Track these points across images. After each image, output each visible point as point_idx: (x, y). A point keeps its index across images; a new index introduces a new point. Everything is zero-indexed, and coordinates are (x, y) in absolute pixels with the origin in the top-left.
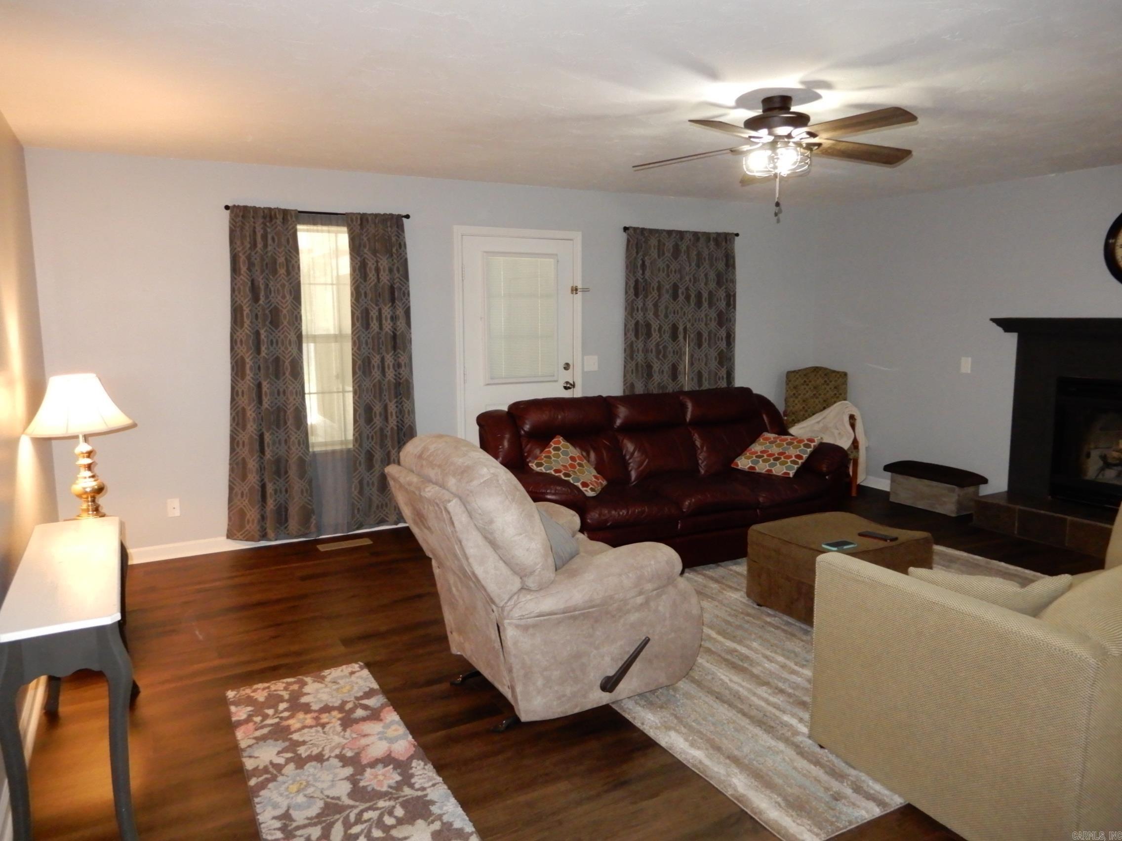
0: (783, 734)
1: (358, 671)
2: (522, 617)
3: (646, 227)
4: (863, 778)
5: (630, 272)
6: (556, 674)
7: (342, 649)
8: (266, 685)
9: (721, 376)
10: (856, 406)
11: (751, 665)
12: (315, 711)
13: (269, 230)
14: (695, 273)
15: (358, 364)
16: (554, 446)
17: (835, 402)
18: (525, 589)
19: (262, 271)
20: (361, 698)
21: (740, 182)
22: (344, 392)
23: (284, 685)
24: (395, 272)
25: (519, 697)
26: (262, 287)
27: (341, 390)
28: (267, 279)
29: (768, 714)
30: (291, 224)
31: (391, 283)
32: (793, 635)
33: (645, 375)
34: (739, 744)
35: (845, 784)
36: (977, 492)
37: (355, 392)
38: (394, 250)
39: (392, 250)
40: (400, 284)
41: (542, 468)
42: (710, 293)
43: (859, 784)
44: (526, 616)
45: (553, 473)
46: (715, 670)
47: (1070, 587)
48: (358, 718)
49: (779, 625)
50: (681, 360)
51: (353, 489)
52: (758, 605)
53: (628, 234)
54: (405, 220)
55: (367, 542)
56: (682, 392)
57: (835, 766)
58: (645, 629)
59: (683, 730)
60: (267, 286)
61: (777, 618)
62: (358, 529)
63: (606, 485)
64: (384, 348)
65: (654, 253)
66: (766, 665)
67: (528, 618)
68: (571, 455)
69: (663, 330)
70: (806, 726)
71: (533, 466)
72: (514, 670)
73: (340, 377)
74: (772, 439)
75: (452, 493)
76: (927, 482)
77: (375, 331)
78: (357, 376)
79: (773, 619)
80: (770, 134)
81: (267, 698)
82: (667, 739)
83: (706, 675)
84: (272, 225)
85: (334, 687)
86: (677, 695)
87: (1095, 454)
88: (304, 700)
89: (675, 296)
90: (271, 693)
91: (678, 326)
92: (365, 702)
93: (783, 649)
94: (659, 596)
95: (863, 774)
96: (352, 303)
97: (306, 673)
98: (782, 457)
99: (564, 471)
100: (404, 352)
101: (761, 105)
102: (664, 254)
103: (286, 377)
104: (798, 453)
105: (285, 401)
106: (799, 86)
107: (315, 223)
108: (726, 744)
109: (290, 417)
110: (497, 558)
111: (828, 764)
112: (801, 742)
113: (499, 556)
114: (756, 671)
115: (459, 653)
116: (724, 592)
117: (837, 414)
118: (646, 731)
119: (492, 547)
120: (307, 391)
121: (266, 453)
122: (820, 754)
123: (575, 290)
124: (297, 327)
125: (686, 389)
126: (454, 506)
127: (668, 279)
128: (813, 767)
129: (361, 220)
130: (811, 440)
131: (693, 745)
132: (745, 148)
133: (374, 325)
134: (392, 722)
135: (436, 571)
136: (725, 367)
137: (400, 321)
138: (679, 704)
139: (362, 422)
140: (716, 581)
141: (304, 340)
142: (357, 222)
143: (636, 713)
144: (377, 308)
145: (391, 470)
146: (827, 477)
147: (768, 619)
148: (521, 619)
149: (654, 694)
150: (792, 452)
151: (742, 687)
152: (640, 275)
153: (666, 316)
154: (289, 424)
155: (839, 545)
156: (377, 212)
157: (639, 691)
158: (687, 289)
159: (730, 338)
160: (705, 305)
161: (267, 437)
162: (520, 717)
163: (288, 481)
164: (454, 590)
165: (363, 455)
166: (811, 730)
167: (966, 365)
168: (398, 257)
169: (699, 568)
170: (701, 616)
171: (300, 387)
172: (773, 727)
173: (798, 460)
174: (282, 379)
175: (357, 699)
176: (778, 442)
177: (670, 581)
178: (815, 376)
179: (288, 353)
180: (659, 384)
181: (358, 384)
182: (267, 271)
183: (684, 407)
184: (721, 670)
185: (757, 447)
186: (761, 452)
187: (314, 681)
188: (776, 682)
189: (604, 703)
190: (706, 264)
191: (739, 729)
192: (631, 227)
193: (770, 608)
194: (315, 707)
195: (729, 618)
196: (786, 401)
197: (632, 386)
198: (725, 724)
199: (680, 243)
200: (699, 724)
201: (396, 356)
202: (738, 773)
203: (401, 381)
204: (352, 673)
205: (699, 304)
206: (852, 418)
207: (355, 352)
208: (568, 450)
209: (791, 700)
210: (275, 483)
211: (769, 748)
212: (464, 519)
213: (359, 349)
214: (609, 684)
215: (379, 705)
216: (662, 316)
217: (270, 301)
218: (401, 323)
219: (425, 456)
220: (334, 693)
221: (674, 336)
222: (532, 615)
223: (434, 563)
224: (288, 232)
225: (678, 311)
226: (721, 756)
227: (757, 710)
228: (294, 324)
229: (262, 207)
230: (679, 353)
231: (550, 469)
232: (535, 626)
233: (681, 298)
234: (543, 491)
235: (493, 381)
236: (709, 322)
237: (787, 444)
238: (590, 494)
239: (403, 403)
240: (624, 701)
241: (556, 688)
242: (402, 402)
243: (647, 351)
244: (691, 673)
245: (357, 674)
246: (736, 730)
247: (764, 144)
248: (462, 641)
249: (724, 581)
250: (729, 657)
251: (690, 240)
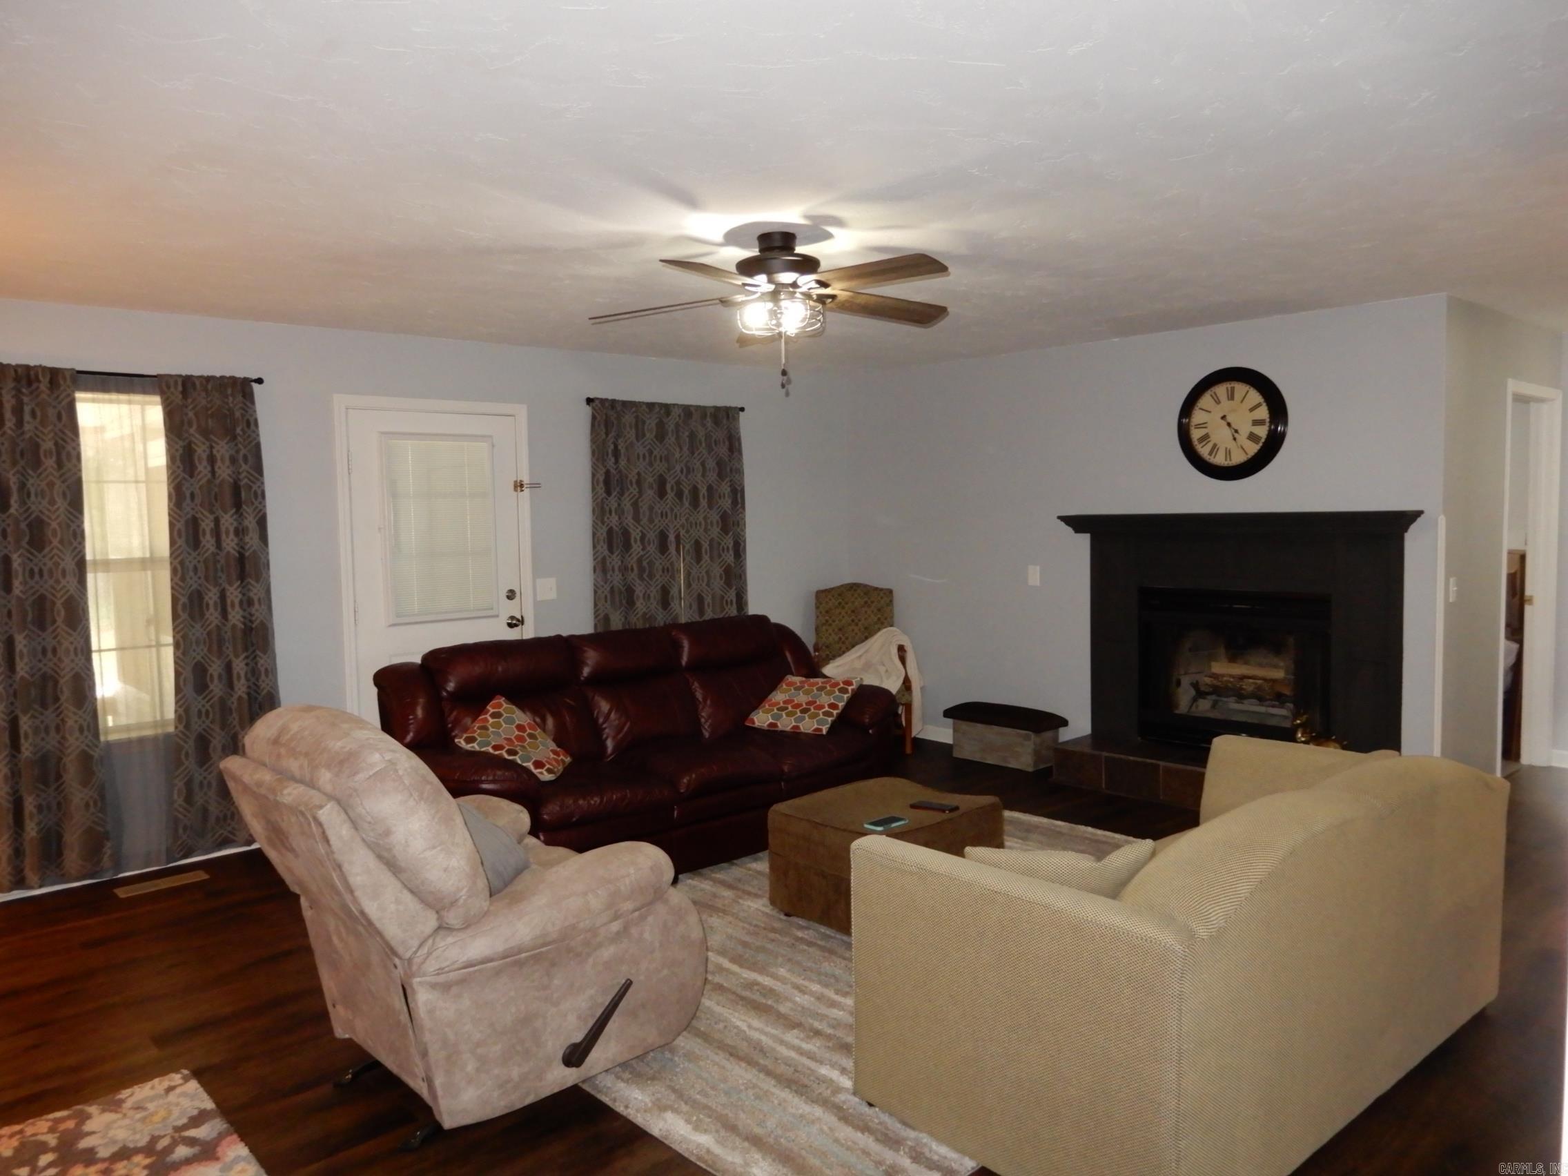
0: (820, 1094)
1: (181, 1085)
2: (440, 971)
3: (617, 399)
4: (925, 1140)
5: (597, 460)
6: (496, 1049)
7: (154, 1052)
8: (17, 1128)
9: (729, 600)
10: (905, 632)
11: (777, 1001)
12: (104, 1160)
13: (26, 399)
14: (688, 461)
15: (181, 603)
16: (492, 711)
17: (879, 629)
18: (445, 928)
19: (14, 463)
20: (185, 1127)
21: (738, 341)
22: (159, 645)
23: (49, 1124)
24: (241, 461)
25: (440, 1093)
26: (14, 488)
27: (154, 643)
28: (23, 475)
29: (799, 1068)
30: (65, 390)
31: (234, 480)
32: (831, 952)
33: (624, 602)
34: (761, 1117)
35: (902, 1153)
36: (1056, 738)
37: (177, 645)
38: (238, 430)
39: (235, 430)
40: (249, 480)
41: (475, 744)
42: (710, 488)
43: (919, 1150)
44: (446, 969)
45: (491, 751)
46: (728, 1015)
47: (1153, 854)
48: (178, 1161)
49: (814, 941)
50: (674, 580)
51: (176, 797)
52: (787, 915)
53: (593, 408)
54: (255, 386)
55: (202, 876)
56: (676, 626)
57: (887, 1128)
58: (624, 968)
59: (685, 1108)
60: (22, 486)
61: (811, 931)
62: (186, 856)
63: (571, 763)
64: (224, 577)
65: (631, 434)
66: (798, 999)
67: (448, 972)
68: (517, 722)
69: (647, 539)
70: (850, 1078)
71: (461, 742)
72: (431, 1052)
73: (153, 621)
74: (798, 684)
75: (325, 794)
76: (996, 729)
77: (210, 552)
78: (179, 620)
79: (806, 932)
80: (770, 281)
81: (17, 1151)
82: (661, 1125)
83: (716, 1023)
84: (31, 393)
85: (139, 1116)
86: (676, 1059)
87: (1186, 681)
88: (84, 1144)
89: (662, 493)
90: (25, 1140)
91: (667, 533)
92: (192, 1133)
93: (819, 974)
94: (643, 918)
95: (924, 1135)
96: (170, 509)
97: (87, 1100)
98: (812, 708)
99: (507, 747)
100: (257, 581)
101: (757, 243)
102: (644, 435)
103: (58, 627)
104: (832, 701)
105: (55, 664)
106: (802, 221)
107: (105, 389)
108: (745, 1121)
109: (65, 689)
110: (399, 885)
111: (879, 1127)
112: (844, 1102)
113: (403, 883)
114: (784, 1008)
115: (347, 1036)
116: (741, 901)
117: (881, 645)
118: (631, 1118)
119: (390, 870)
120: (94, 646)
121: (23, 749)
122: (869, 1116)
123: (519, 486)
124: (76, 548)
125: (683, 620)
126: (329, 814)
127: (651, 470)
128: (859, 1134)
129: (184, 385)
130: (848, 683)
131: (697, 1128)
132: (740, 298)
133: (208, 541)
134: (237, 1160)
135: (307, 913)
136: (734, 588)
137: (251, 534)
138: (678, 1070)
139: (189, 690)
140: (730, 887)
141: (89, 568)
142: (176, 388)
143: (617, 1092)
144: (212, 517)
145: (231, 764)
146: (870, 731)
147: (800, 934)
148: (438, 974)
149: (643, 1062)
150: (825, 700)
151: (766, 1034)
152: (612, 465)
153: (651, 521)
154: (63, 698)
155: (885, 824)
156: (210, 374)
157: (620, 1060)
158: (678, 483)
159: (739, 550)
160: (704, 503)
161: (25, 723)
162: (442, 1124)
163: (62, 791)
164: (335, 940)
165: (191, 743)
166: (856, 1083)
167: (1034, 576)
168: (244, 440)
169: (706, 871)
170: (705, 940)
171: (83, 640)
172: (806, 1086)
173: (832, 711)
174: (51, 629)
175: (178, 1129)
176: (807, 687)
177: (658, 895)
178: (853, 595)
179: (61, 589)
180: (645, 614)
181: (181, 634)
182: (22, 463)
183: (678, 647)
184: (737, 1014)
185: (779, 696)
186: (785, 702)
187: (103, 1111)
188: (811, 1021)
189: (570, 1084)
190: (703, 449)
191: (763, 1096)
192: (598, 399)
193: (802, 918)
194: (104, 1153)
195: (747, 939)
196: (817, 630)
197: (607, 619)
198: (741, 1091)
199: (665, 420)
200: (706, 1095)
201: (244, 588)
202: (761, 1160)
203: (254, 626)
204: (170, 1089)
205: (695, 503)
206: (901, 649)
207: (177, 584)
208: (514, 716)
209: (831, 1044)
210: (38, 796)
211: (802, 1116)
212: (344, 832)
213: (183, 579)
214: (575, 1056)
215: (214, 1135)
216: (645, 521)
217: (29, 508)
218: (251, 539)
219: (284, 739)
220: (139, 1126)
221: (663, 547)
222: (456, 966)
223: (303, 901)
224: (60, 403)
225: (666, 513)
226: (737, 1138)
227: (786, 1064)
228: (71, 544)
229: (14, 363)
230: (670, 571)
231: (488, 744)
232: (462, 982)
233: (671, 495)
234: (476, 778)
235: (400, 621)
236: (709, 527)
237: (818, 689)
238: (546, 776)
239: (258, 658)
240: (600, 1078)
241: (496, 1071)
242: (255, 657)
243: (626, 568)
244: (694, 1023)
245: (178, 1091)
246: (758, 1097)
247: (763, 294)
248: (351, 1018)
249: (740, 886)
250: (747, 994)
251: (679, 416)
